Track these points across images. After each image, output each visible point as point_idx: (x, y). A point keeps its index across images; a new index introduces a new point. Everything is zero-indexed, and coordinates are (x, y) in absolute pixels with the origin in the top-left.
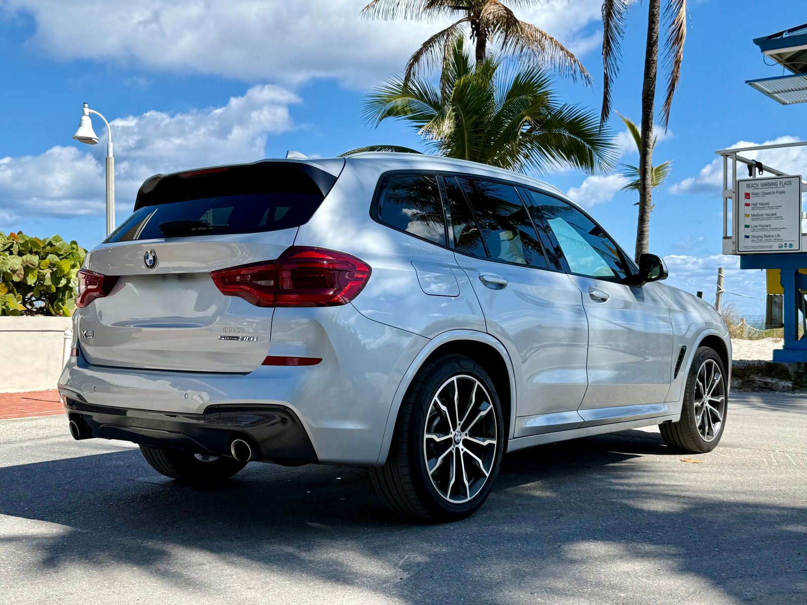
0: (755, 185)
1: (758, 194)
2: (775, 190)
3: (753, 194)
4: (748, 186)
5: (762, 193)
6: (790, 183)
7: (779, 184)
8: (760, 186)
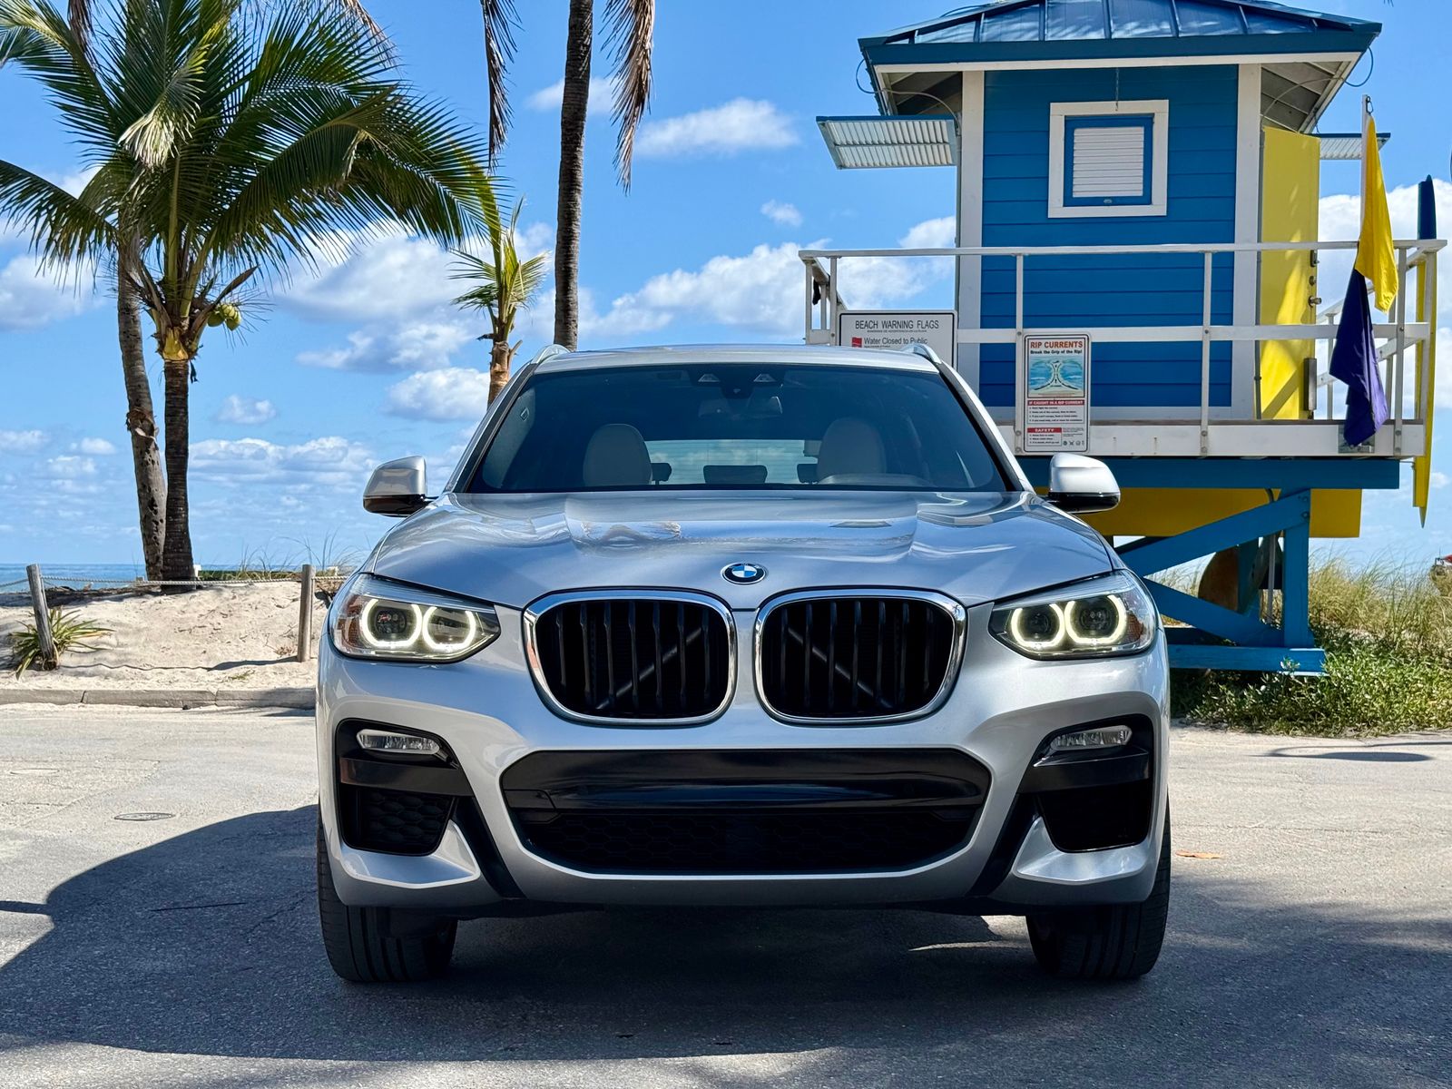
0: (872, 325)
1: (877, 341)
2: (908, 336)
3: (867, 341)
4: (858, 325)
5: (885, 341)
6: (936, 325)
7: (915, 325)
8: (880, 328)
